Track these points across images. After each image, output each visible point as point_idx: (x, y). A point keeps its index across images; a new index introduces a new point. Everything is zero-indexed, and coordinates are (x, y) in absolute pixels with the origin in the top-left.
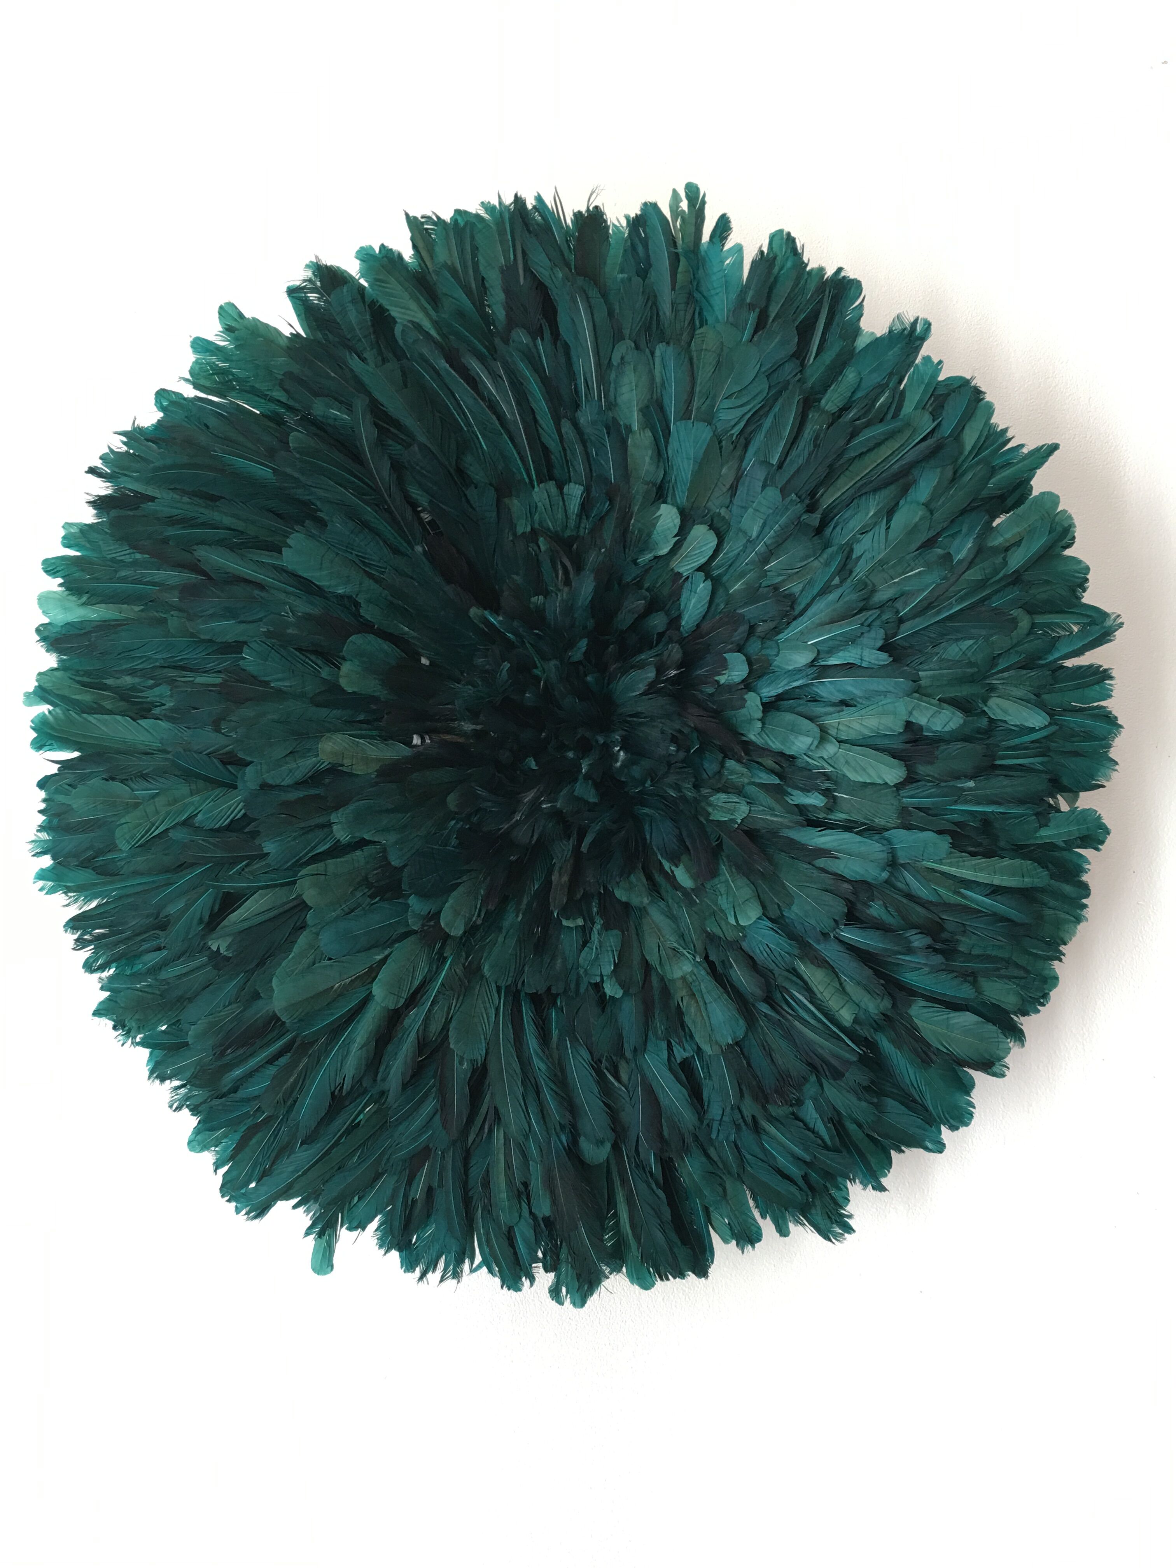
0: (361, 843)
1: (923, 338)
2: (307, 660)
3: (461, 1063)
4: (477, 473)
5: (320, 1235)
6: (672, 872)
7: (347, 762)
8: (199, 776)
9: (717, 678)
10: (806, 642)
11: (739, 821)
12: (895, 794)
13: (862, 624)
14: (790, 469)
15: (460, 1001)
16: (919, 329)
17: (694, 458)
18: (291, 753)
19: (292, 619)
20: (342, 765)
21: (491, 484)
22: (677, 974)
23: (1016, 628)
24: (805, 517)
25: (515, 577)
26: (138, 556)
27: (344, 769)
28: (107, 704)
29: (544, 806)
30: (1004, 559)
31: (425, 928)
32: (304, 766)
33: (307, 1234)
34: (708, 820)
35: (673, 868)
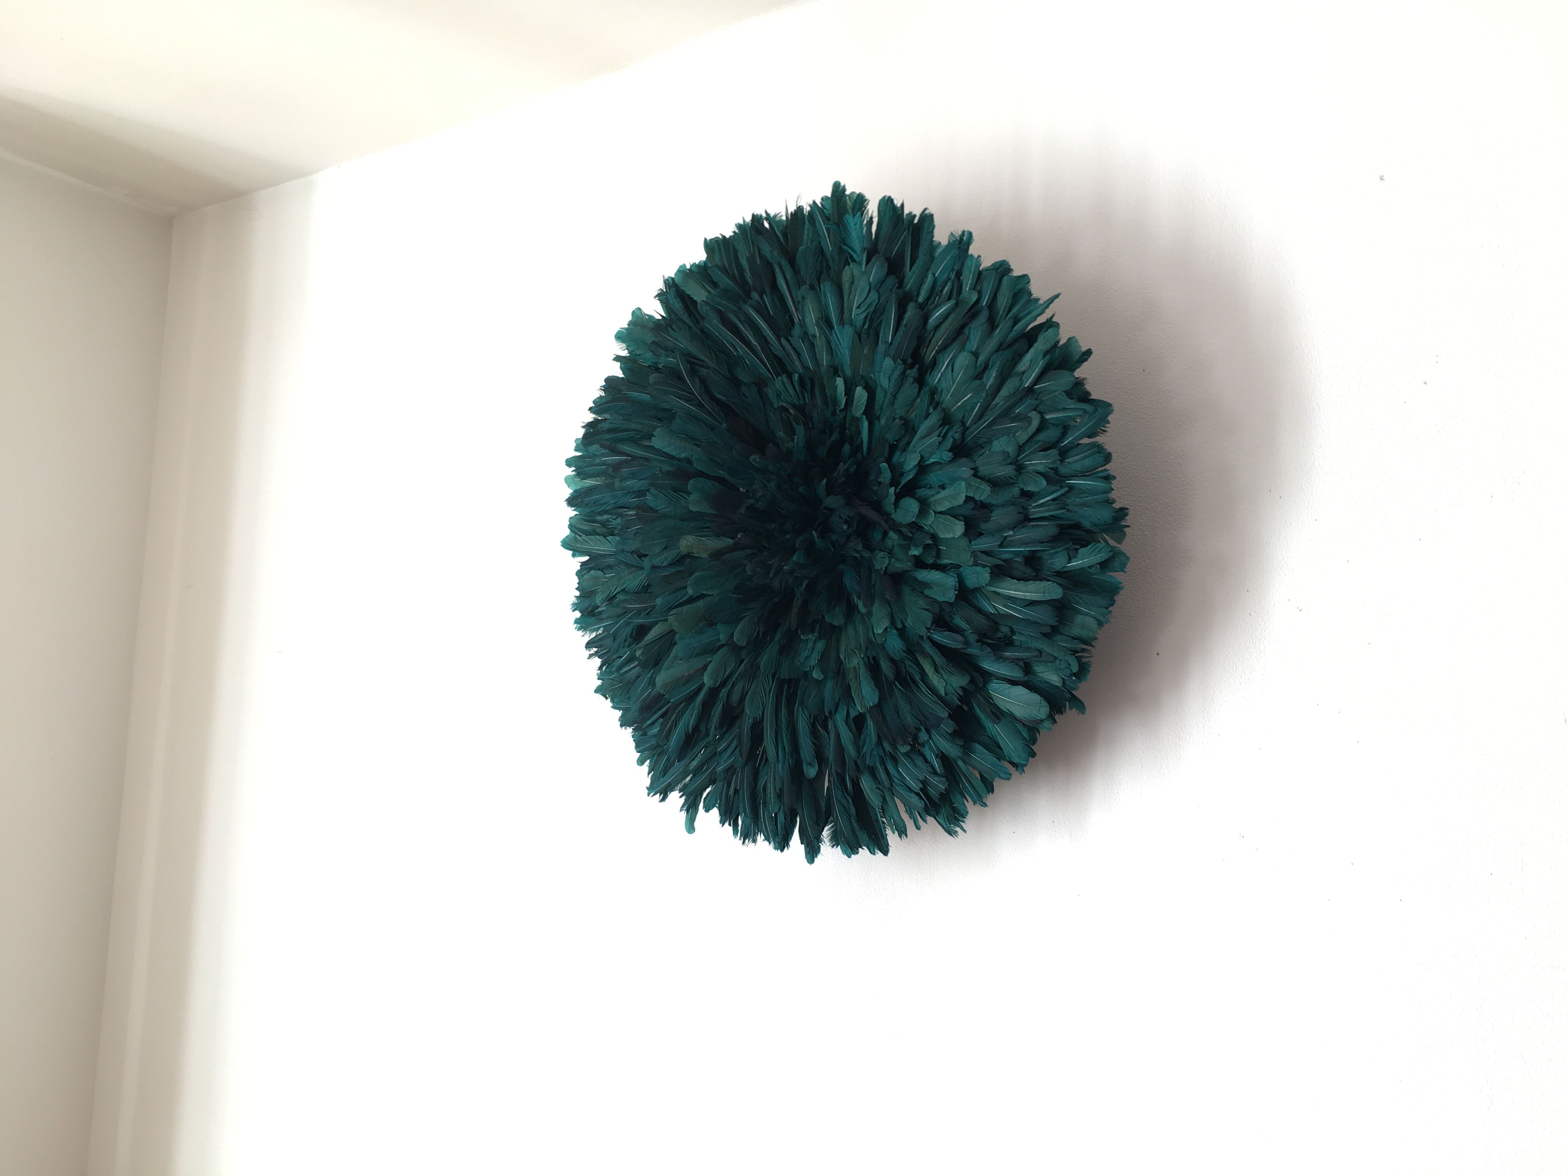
0: (702, 596)
1: (969, 243)
2: (679, 496)
3: (749, 720)
4: (744, 377)
5: (688, 811)
6: (857, 603)
7: (695, 551)
8: (633, 566)
9: (879, 480)
10: (915, 451)
11: (884, 569)
12: (969, 543)
13: (939, 436)
14: (896, 344)
15: (750, 684)
16: (965, 238)
17: (848, 347)
18: (665, 548)
19: (660, 475)
20: (693, 553)
21: (754, 383)
22: (852, 665)
23: (1030, 424)
24: (908, 372)
25: (781, 433)
26: (604, 451)
27: (696, 555)
28: (598, 531)
29: (785, 568)
30: (1021, 380)
31: (730, 642)
32: (671, 555)
33: (681, 810)
34: (874, 569)
35: (858, 601)
